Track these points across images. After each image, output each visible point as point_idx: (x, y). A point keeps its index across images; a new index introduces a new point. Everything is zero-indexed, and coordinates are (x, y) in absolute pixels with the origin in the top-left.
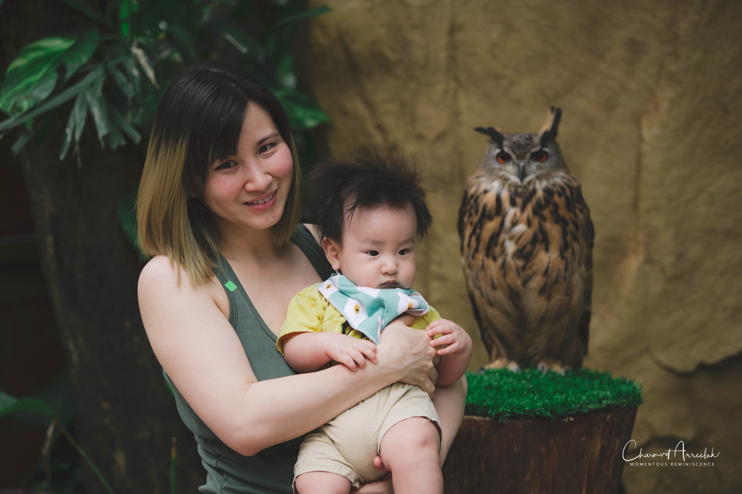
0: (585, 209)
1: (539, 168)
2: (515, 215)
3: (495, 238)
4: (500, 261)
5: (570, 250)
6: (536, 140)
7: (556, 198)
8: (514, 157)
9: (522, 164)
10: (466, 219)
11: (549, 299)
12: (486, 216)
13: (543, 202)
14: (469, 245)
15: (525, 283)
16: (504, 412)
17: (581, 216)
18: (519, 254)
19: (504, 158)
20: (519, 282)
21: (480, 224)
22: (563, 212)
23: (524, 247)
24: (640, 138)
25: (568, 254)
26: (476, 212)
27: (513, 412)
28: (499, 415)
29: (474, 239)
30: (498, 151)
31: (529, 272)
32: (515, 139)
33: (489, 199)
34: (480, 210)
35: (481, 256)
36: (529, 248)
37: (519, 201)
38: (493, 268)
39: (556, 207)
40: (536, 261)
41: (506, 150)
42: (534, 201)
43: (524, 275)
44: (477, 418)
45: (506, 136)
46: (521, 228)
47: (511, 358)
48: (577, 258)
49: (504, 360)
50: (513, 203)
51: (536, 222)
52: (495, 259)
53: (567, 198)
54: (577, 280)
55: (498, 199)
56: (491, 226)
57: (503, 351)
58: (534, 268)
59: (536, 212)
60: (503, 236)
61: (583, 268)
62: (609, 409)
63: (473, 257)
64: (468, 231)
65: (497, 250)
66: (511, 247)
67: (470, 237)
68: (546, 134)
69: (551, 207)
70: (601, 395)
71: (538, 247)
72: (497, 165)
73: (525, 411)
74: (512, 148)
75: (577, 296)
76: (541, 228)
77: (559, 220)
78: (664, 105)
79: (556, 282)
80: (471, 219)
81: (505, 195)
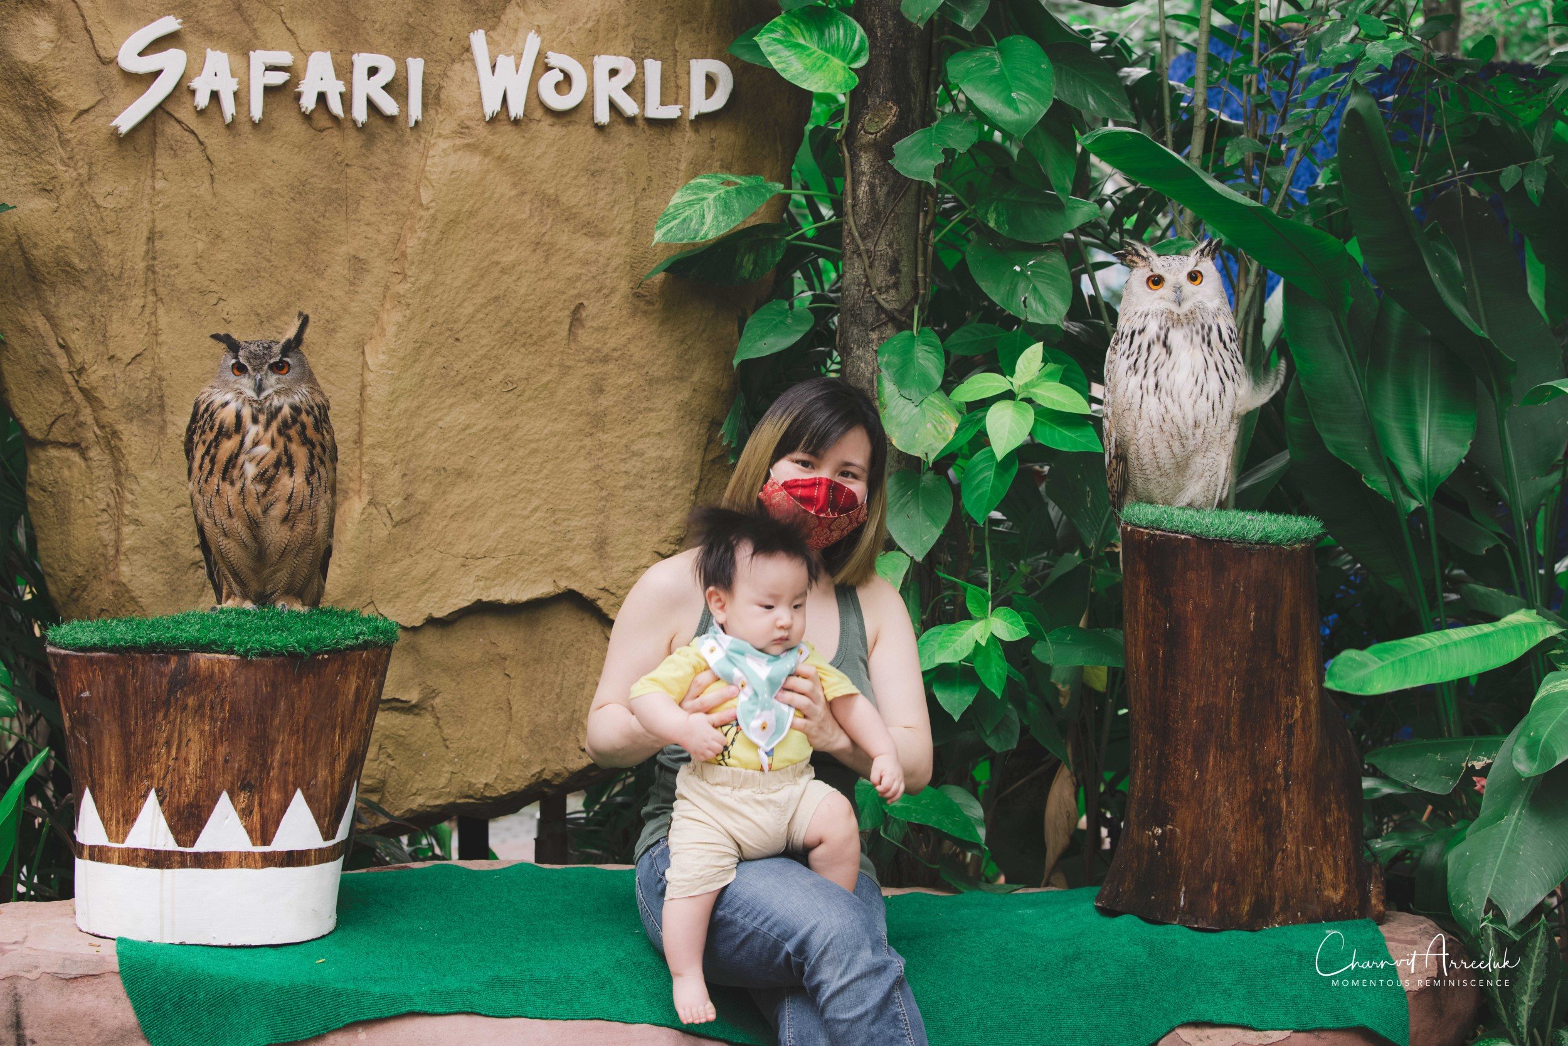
0: (330, 431)
1: (278, 381)
2: (257, 434)
3: (232, 459)
4: (238, 485)
5: (316, 475)
6: (277, 349)
7: (304, 417)
8: (249, 368)
9: (259, 377)
10: (196, 438)
11: (292, 528)
12: (223, 433)
13: (290, 420)
14: (201, 467)
15: (265, 511)
16: (252, 648)
17: (328, 437)
18: (261, 477)
19: (240, 369)
20: (259, 510)
21: (216, 442)
22: (310, 432)
23: (266, 470)
24: (365, 364)
25: (314, 479)
26: (211, 429)
27: (263, 648)
28: (247, 651)
29: (207, 460)
30: (234, 361)
31: (270, 498)
32: (252, 348)
33: (227, 416)
34: (217, 426)
35: (215, 479)
36: (271, 471)
37: (262, 418)
38: (230, 493)
39: (304, 427)
40: (279, 486)
41: (242, 360)
42: (279, 418)
43: (264, 501)
44: (220, 656)
45: (243, 344)
46: (263, 448)
47: (245, 596)
48: (323, 484)
49: (238, 599)
50: (255, 420)
51: (281, 442)
52: (232, 483)
53: (315, 417)
54: (322, 508)
55: (238, 416)
56: (228, 446)
57: (236, 588)
58: (277, 494)
59: (280, 432)
60: (242, 458)
61: (329, 495)
62: (365, 646)
63: (206, 481)
64: (199, 453)
65: (236, 473)
66: (251, 470)
67: (203, 458)
68: (289, 342)
69: (298, 426)
70: (357, 631)
71: (281, 471)
72: (232, 378)
73: (276, 647)
74: (248, 359)
75: (322, 526)
76: (286, 450)
77: (306, 441)
78: (391, 330)
79: (301, 510)
80: (203, 437)
81: (247, 413)
